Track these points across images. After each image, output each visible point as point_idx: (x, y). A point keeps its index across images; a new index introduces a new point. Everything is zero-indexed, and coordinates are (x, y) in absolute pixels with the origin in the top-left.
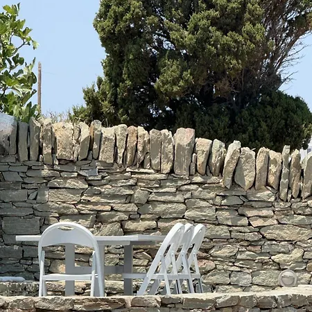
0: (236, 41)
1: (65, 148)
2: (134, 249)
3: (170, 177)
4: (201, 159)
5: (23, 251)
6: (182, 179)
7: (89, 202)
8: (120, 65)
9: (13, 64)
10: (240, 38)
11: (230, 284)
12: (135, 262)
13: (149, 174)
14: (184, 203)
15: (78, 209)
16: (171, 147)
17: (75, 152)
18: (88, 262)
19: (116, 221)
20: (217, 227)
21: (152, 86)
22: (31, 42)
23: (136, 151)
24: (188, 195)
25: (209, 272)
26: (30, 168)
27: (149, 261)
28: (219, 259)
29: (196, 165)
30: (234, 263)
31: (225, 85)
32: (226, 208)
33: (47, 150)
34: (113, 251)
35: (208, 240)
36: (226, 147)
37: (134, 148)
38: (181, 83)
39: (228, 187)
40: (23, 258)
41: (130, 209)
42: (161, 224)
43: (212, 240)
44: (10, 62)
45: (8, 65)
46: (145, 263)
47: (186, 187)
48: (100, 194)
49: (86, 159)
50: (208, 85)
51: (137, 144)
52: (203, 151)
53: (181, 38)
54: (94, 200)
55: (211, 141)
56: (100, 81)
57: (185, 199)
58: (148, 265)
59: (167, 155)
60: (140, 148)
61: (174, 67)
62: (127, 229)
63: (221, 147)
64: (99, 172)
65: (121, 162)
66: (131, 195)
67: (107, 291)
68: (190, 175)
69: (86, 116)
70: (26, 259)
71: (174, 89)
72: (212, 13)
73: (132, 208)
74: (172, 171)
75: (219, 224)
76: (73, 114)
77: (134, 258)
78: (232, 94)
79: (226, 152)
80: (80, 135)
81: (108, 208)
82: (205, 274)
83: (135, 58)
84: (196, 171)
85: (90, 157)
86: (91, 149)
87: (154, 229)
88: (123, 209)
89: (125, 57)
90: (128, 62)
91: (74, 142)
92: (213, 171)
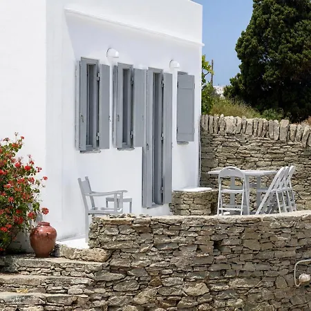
0: (300, 58)
1: (230, 128)
3: (278, 142)
4: (292, 134)
6: (283, 143)
7: (241, 153)
10: (302, 56)
11: (304, 191)
13: (268, 140)
15: (235, 156)
16: (278, 128)
17: (235, 130)
19: (253, 162)
23: (263, 130)
24: (286, 150)
25: (295, 185)
26: (214, 137)
28: (300, 179)
29: (290, 136)
30: (306, 181)
33: (222, 129)
37: (262, 128)
39: (304, 147)
41: (259, 156)
43: (297, 170)
47: (285, 146)
48: (246, 149)
49: (239, 133)
52: (293, 130)
54: (243, 152)
55: (296, 125)
56: (239, 75)
57: (284, 152)
59: (276, 132)
60: (264, 128)
62: (258, 165)
63: (301, 128)
64: (245, 139)
65: (255, 135)
66: (260, 150)
68: (287, 141)
72: (289, 45)
74: (279, 139)
75: (299, 164)
78: (299, 81)
80: (237, 122)
81: (249, 155)
82: (293, 186)
83: (254, 65)
84: (290, 139)
85: (241, 132)
86: (242, 128)
87: (270, 165)
88: (256, 156)
91: (234, 125)
92: (297, 139)
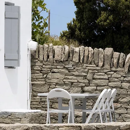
1: (58, 56)
2: (87, 99)
3: (102, 68)
4: (115, 61)
5: (41, 99)
6: (107, 69)
7: (68, 79)
8: (82, 13)
9: (37, 19)
11: (127, 113)
12: (87, 104)
13: (93, 67)
14: (108, 79)
15: (64, 81)
16: (103, 56)
17: (63, 58)
18: (68, 103)
19: (79, 87)
20: (122, 89)
21: (96, 22)
22: (45, 9)
23: (88, 57)
24: (110, 76)
25: (118, 108)
27: (93, 103)
28: (122, 103)
29: (113, 63)
30: (129, 104)
31: (126, 22)
32: (126, 81)
33: (51, 57)
34: (78, 99)
35: (118, 95)
36: (126, 56)
37: (87, 56)
38: (108, 21)
39: (127, 73)
40: (41, 102)
41: (85, 82)
42: (98, 88)
43: (120, 95)
44: (36, 18)
45: (35, 20)
46: (92, 104)
47: (109, 72)
48: (73, 75)
49: (67, 61)
50: (119, 22)
51: (88, 54)
52: (116, 58)
53: (108, 2)
54: (70, 78)
55: (119, 53)
56: (74, 20)
57: (108, 78)
58: (93, 105)
59: (101, 59)
60: (90, 56)
61: (105, 14)
62: (84, 90)
63: (123, 56)
64: (72, 66)
65: (82, 62)
66: (86, 76)
67: (75, 116)
68: (111, 68)
69: (68, 34)
70: (42, 102)
71: (105, 24)
73: (86, 81)
74: (103, 66)
75: (122, 88)
76: (62, 34)
77: (87, 102)
79: (126, 58)
80: (65, 50)
81: (76, 81)
82: (117, 109)
83: (89, 11)
84: (113, 66)
85: (69, 59)
86: (69, 56)
87: (95, 90)
88: (82, 82)
89: (85, 10)
90: (86, 12)
91: (62, 53)
92: (120, 66)
